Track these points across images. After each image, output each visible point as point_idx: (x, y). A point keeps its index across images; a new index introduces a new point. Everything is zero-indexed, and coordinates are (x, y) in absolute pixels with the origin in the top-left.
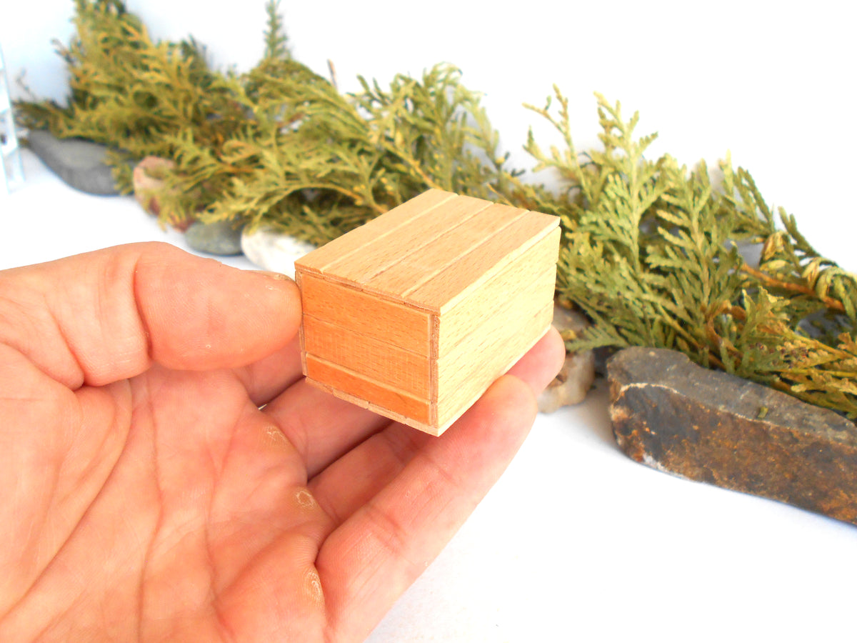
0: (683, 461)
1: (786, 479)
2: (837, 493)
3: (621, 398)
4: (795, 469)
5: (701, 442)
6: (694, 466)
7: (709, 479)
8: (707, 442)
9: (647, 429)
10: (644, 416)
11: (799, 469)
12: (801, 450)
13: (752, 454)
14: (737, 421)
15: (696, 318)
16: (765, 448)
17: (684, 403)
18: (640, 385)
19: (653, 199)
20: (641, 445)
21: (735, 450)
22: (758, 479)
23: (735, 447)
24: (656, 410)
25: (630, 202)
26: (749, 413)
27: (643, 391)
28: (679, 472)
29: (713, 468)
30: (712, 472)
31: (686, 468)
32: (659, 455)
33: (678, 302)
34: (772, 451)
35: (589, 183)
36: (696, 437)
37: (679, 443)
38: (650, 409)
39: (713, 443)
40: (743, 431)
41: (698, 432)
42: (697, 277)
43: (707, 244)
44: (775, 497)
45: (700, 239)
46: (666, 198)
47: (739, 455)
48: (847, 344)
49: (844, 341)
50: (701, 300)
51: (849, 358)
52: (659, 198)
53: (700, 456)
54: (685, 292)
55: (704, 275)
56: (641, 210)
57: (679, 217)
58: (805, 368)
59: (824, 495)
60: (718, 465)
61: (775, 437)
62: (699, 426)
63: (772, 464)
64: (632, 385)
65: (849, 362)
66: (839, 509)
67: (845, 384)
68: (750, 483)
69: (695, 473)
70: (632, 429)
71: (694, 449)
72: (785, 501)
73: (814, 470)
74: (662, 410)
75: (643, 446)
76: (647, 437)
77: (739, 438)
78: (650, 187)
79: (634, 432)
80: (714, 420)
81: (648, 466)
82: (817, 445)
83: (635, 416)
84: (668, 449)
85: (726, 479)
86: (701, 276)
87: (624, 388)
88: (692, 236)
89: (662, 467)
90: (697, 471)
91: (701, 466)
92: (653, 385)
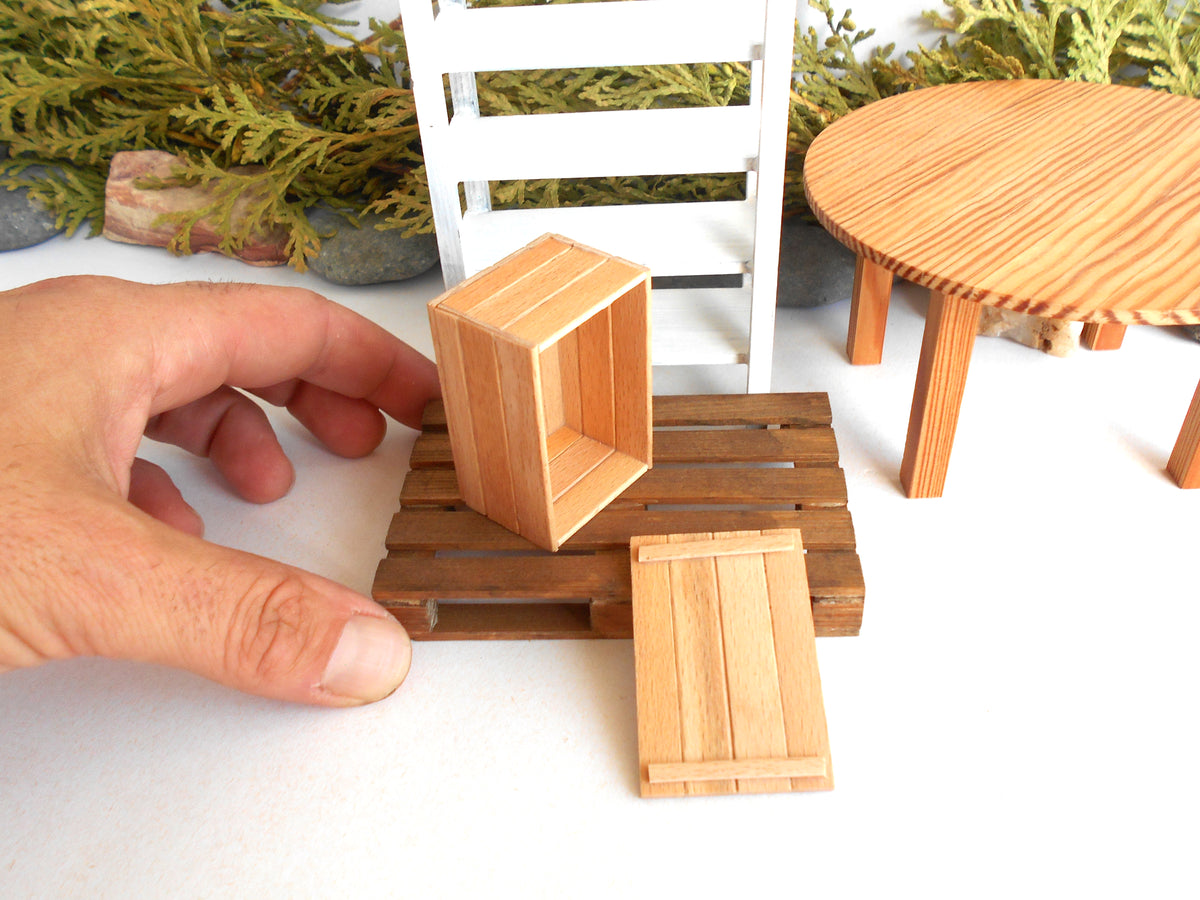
19: (1118, 34)
25: (1095, 46)
35: (1035, 31)
43: (1192, 74)
45: (1182, 70)
46: (1130, 29)
52: (1123, 32)
56: (1109, 52)
57: (1151, 50)
78: (1111, 20)
88: (1173, 70)
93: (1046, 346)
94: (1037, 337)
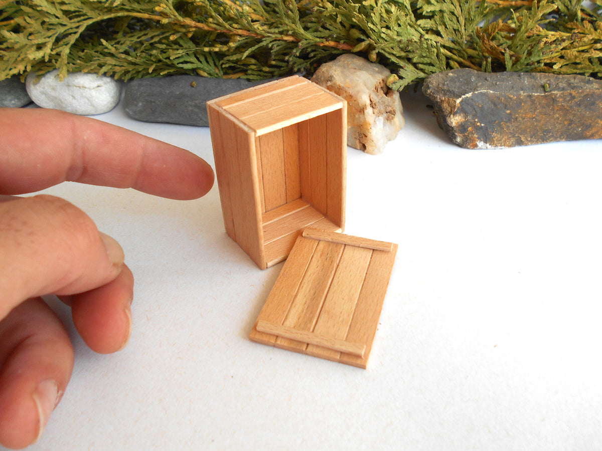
0: (503, 137)
1: (565, 125)
2: (597, 123)
3: (458, 108)
4: (571, 117)
5: (512, 120)
6: (510, 137)
7: (520, 143)
8: (516, 118)
9: (479, 124)
10: (475, 116)
11: (574, 115)
12: (577, 103)
13: (544, 116)
14: (534, 98)
15: (459, 44)
16: (553, 110)
17: (498, 98)
18: (469, 95)
20: (476, 136)
21: (534, 118)
22: (548, 131)
23: (534, 116)
24: (482, 109)
26: (539, 91)
27: (471, 99)
28: (501, 146)
29: (521, 135)
30: (521, 137)
31: (505, 141)
32: (487, 139)
33: (443, 36)
34: (557, 110)
36: (509, 118)
37: (500, 125)
38: (478, 109)
39: (520, 119)
40: (538, 104)
41: (510, 114)
42: (453, 13)
44: (558, 139)
47: (537, 121)
48: (578, 29)
49: (574, 27)
50: (460, 30)
51: (584, 37)
53: (513, 129)
54: (448, 27)
55: (458, 11)
58: (557, 52)
59: (589, 127)
60: (524, 132)
61: (561, 100)
62: (510, 110)
63: (558, 118)
64: (463, 97)
65: (585, 39)
66: (597, 132)
67: (592, 53)
68: (543, 136)
69: (511, 143)
70: (468, 127)
71: (509, 127)
72: (564, 140)
73: (584, 113)
74: (486, 107)
75: (477, 136)
76: (478, 129)
77: (536, 109)
79: (470, 128)
80: (519, 102)
81: (481, 149)
82: (586, 96)
83: (469, 118)
84: (493, 132)
85: (529, 139)
86: (456, 13)
87: (458, 101)
89: (490, 146)
90: (513, 140)
91: (514, 136)
92: (476, 92)
93: (364, 148)
94: (357, 142)
